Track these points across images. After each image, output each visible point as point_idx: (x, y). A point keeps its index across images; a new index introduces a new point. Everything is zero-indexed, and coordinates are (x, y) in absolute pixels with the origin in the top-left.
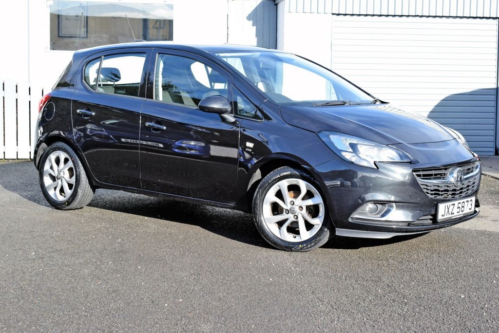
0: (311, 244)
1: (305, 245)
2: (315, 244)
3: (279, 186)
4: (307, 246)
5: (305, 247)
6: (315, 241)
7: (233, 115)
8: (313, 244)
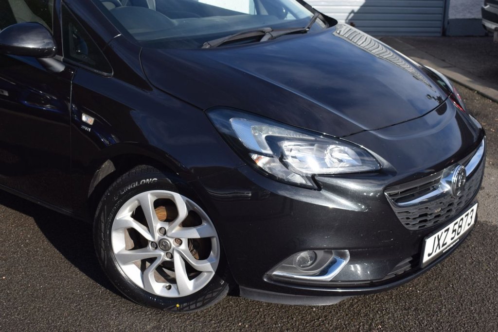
0: (196, 303)
1: (185, 304)
2: (203, 305)
3: (138, 200)
4: (189, 306)
5: (187, 308)
6: (204, 299)
7: (62, 58)
8: (198, 305)
